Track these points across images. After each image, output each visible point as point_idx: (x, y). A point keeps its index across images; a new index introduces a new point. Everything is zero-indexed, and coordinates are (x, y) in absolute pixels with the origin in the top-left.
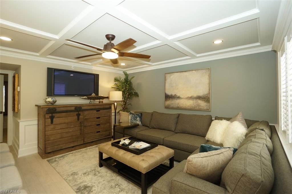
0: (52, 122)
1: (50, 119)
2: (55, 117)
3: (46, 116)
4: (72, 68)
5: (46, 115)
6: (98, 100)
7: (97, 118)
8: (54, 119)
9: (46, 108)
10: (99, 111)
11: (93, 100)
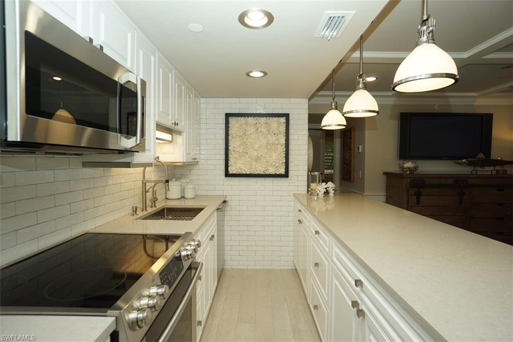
0: (418, 202)
1: (415, 197)
2: (423, 194)
3: (410, 191)
4: (436, 107)
5: (410, 189)
6: (492, 168)
7: (498, 204)
8: (422, 197)
9: (410, 178)
10: (503, 190)
11: (480, 167)
